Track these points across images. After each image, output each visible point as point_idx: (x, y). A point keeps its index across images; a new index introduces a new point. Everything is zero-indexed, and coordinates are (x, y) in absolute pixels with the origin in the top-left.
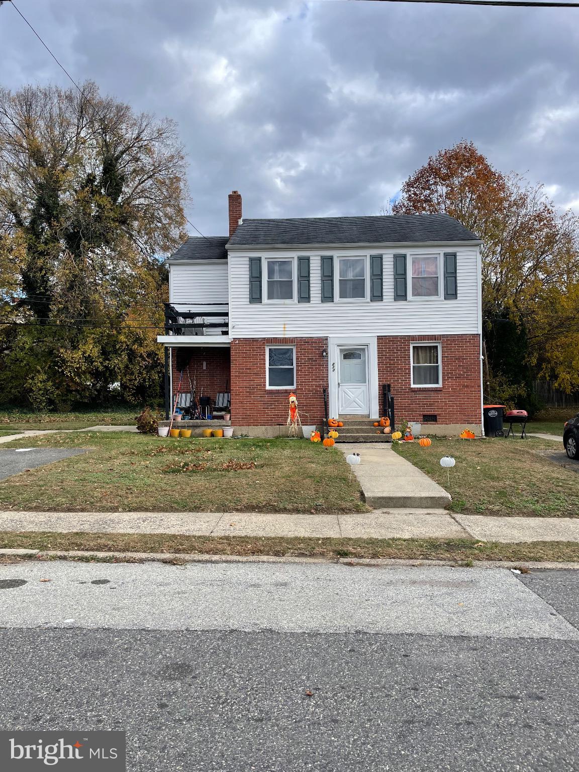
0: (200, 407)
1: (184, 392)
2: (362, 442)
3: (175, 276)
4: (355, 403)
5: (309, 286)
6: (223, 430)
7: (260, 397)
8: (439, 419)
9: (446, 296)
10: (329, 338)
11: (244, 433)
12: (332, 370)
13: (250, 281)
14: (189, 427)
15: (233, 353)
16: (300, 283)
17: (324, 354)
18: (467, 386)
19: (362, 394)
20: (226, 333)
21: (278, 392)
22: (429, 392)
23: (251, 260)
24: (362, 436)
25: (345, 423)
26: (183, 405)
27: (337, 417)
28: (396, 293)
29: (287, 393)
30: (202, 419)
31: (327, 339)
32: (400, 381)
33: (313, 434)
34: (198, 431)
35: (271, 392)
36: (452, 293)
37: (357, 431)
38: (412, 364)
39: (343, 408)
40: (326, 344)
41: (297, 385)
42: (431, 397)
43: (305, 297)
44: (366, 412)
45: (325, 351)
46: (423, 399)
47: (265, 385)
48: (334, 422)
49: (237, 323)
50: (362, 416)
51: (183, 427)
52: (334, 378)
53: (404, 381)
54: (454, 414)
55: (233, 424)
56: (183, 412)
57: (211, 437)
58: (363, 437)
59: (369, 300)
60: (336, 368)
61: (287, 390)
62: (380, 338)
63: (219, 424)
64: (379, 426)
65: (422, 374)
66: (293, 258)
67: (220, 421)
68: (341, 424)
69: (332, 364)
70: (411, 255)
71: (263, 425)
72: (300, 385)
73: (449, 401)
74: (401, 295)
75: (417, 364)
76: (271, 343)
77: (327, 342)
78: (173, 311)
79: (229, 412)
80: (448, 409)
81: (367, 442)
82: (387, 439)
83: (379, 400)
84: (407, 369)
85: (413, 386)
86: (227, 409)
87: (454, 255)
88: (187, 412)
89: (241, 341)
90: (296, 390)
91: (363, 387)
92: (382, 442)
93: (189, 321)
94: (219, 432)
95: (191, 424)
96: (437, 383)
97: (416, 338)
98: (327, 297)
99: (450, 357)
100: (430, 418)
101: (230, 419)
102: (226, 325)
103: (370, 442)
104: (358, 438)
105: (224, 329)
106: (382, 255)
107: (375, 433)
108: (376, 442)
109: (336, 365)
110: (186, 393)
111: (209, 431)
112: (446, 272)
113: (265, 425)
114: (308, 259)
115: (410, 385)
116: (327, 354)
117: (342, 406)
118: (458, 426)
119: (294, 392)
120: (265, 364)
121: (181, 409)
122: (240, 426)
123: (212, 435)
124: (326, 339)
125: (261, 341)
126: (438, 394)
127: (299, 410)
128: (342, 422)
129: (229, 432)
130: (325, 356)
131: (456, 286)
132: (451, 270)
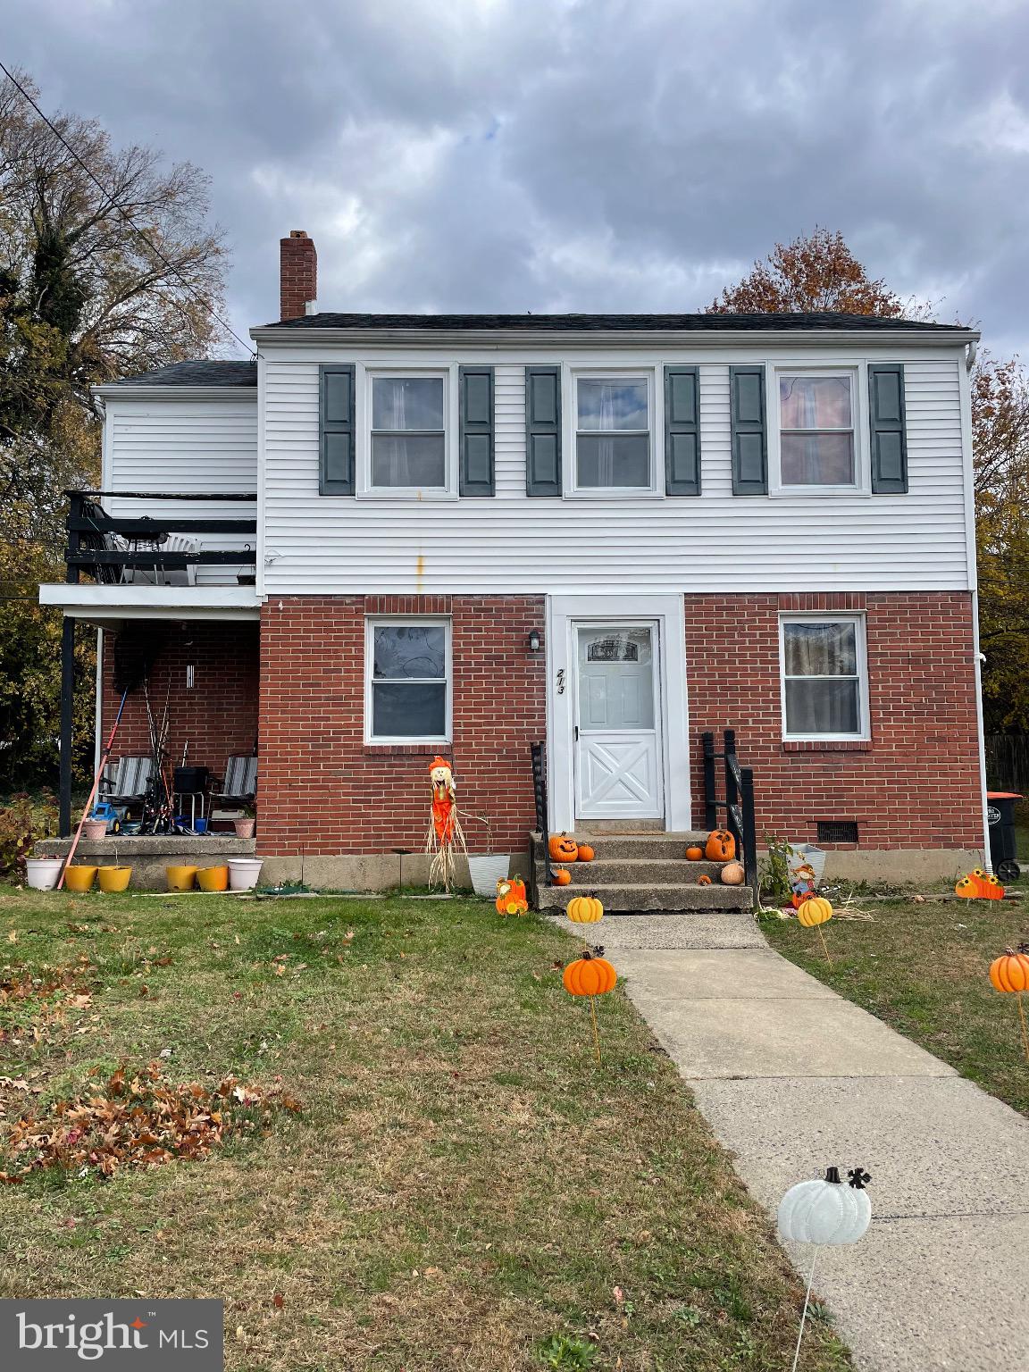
0: (176, 798)
1: (135, 754)
2: (657, 912)
3: (119, 430)
4: (620, 785)
5: (492, 450)
6: (229, 870)
7: (346, 766)
8: (865, 833)
9: (876, 483)
10: (547, 599)
11: (295, 876)
12: (557, 688)
13: (321, 432)
14: (125, 858)
15: (266, 636)
16: (467, 439)
17: (535, 643)
18: (941, 739)
19: (644, 759)
20: (249, 581)
21: (399, 752)
22: (834, 756)
23: (326, 371)
24: (656, 891)
25: (600, 850)
26: (128, 793)
27: (571, 828)
28: (736, 472)
29: (426, 754)
30: (173, 834)
31: (543, 602)
32: (751, 724)
33: (504, 889)
34: (155, 870)
35: (377, 754)
36: (891, 477)
37: (640, 874)
38: (783, 676)
39: (587, 800)
40: (542, 616)
41: (455, 731)
42: (839, 769)
43: (479, 482)
44: (654, 813)
45: (538, 634)
46: (816, 776)
47: (361, 732)
48: (567, 846)
49: (282, 552)
50: (645, 825)
51: (108, 859)
52: (561, 712)
53: (761, 722)
54: (906, 818)
55: (262, 849)
56: (124, 810)
57: (189, 890)
58: (660, 895)
59: (661, 492)
60: (567, 684)
61: (423, 747)
62: (692, 600)
63: (218, 850)
64: (704, 857)
65: (810, 701)
66: (447, 370)
67: (223, 839)
68: (589, 851)
69: (556, 674)
70: (778, 369)
71: (351, 852)
72: (464, 732)
73: (889, 782)
74: (749, 481)
75: (796, 674)
76: (382, 610)
77: (543, 610)
78: (93, 514)
79: (252, 811)
80: (888, 803)
81: (673, 912)
82: (736, 903)
83: (692, 777)
84: (770, 689)
85: (787, 738)
86: (247, 804)
87: (898, 372)
88: (136, 811)
89: (292, 603)
90: (450, 747)
91: (643, 740)
92: (719, 911)
93: (145, 547)
94: (216, 876)
95: (134, 850)
96: (853, 727)
97: (795, 602)
98: (544, 482)
99: (892, 655)
100: (837, 832)
101: (254, 835)
102: (249, 557)
103: (682, 912)
104: (644, 897)
105: (245, 570)
106: (696, 369)
107: (695, 881)
108: (700, 912)
109: (567, 675)
110: (139, 755)
111: (183, 872)
112: (875, 418)
113: (358, 852)
114: (488, 374)
115: (780, 735)
116: (542, 643)
117: (585, 795)
118: (919, 853)
119: (446, 754)
120: (362, 671)
121: (117, 803)
122: (282, 854)
123: (195, 884)
124: (540, 599)
125: (353, 603)
126: (859, 761)
127: (460, 807)
128: (592, 845)
129: (247, 874)
130: (538, 650)
131: (904, 458)
132: (888, 411)
